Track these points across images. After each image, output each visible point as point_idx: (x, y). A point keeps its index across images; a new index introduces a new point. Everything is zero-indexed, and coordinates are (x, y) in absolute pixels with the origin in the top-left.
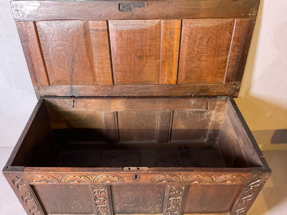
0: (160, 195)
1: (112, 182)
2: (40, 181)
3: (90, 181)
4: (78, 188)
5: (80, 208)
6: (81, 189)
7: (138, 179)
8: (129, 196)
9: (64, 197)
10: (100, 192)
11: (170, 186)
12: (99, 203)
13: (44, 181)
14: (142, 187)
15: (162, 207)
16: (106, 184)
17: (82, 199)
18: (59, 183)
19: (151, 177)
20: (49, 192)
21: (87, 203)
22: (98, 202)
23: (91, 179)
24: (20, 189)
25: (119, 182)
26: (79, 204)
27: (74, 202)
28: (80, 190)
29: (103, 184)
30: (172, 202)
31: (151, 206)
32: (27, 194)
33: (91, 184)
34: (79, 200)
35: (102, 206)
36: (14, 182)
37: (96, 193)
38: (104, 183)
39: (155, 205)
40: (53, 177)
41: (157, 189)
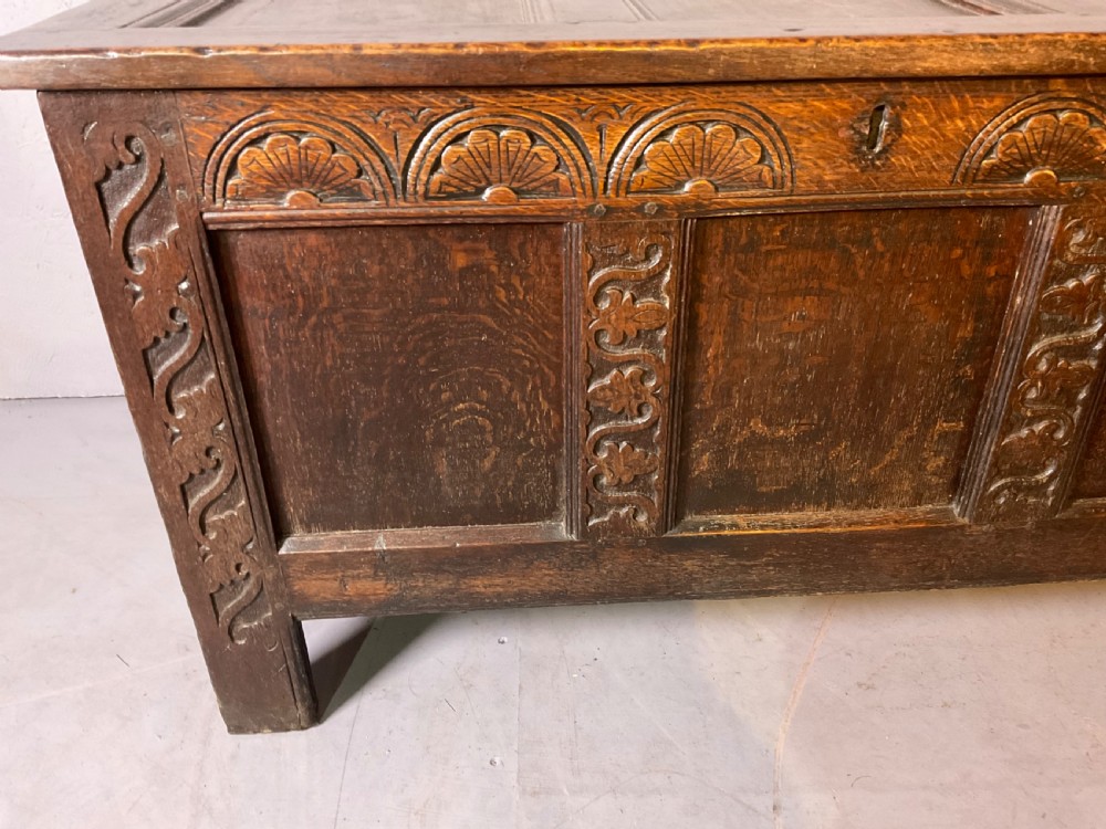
0: (975, 330)
1: (717, 189)
2: (275, 184)
3: (586, 175)
4: (494, 269)
5: (487, 464)
6: (516, 281)
7: (884, 151)
8: (791, 345)
9: (401, 360)
10: (627, 295)
11: (1064, 220)
12: (609, 393)
13: (299, 184)
14: (882, 255)
15: (964, 445)
16: (681, 207)
17: (506, 384)
18: (392, 200)
19: (969, 127)
20: (313, 319)
21: (534, 421)
22: (603, 388)
23: (594, 151)
24: (140, 270)
25: (760, 184)
26: (482, 430)
27: (460, 414)
28: (508, 287)
29: (661, 209)
30: (1043, 377)
31: (905, 434)
32: (180, 320)
33: (590, 209)
34: (485, 394)
35: (623, 423)
36: (108, 203)
37: (605, 305)
38: (665, 199)
39: (928, 423)
40: (360, 133)
41: (966, 270)
